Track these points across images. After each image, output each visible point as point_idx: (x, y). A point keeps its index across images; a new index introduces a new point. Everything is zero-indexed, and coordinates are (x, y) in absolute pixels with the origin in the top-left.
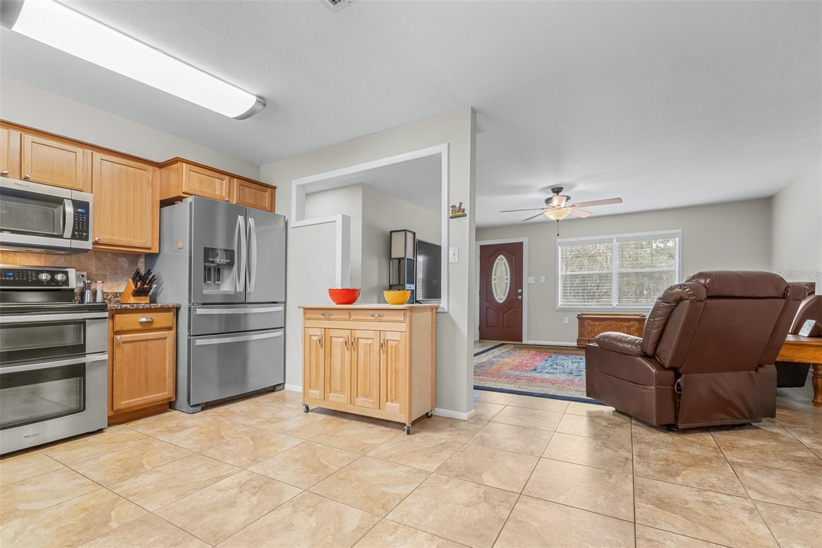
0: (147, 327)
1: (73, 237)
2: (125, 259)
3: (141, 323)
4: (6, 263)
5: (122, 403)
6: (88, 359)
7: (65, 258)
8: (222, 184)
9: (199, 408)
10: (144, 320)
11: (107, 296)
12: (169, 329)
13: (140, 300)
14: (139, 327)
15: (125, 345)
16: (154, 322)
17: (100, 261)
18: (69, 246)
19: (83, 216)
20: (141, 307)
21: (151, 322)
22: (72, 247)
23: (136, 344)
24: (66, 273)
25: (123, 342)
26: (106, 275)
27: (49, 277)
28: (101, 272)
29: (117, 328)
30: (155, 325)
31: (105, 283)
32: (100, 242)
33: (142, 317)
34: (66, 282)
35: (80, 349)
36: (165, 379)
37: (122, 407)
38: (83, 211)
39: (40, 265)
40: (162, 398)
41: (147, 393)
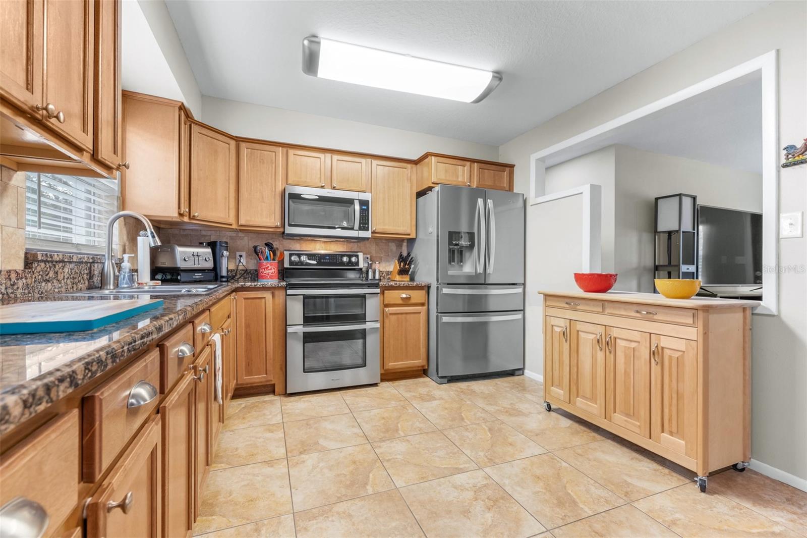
0: (406, 302)
1: (360, 229)
2: (394, 244)
3: (402, 299)
4: (326, 250)
5: (390, 364)
6: (368, 326)
7: (358, 245)
8: (464, 171)
9: (446, 380)
10: (404, 296)
11: (383, 274)
12: (422, 305)
13: (403, 278)
14: (400, 302)
15: (391, 316)
16: (412, 298)
17: (377, 245)
18: (357, 236)
19: (365, 212)
20: (402, 285)
21: (408, 299)
22: (359, 236)
23: (400, 316)
24: (357, 256)
25: (390, 314)
26: (382, 257)
27: (347, 260)
28: (379, 255)
29: (386, 302)
30: (413, 301)
31: (381, 264)
32: (377, 231)
33: (403, 293)
34: (357, 263)
36: (419, 348)
37: (390, 368)
38: (365, 208)
39: (343, 250)
40: (418, 365)
41: (407, 359)
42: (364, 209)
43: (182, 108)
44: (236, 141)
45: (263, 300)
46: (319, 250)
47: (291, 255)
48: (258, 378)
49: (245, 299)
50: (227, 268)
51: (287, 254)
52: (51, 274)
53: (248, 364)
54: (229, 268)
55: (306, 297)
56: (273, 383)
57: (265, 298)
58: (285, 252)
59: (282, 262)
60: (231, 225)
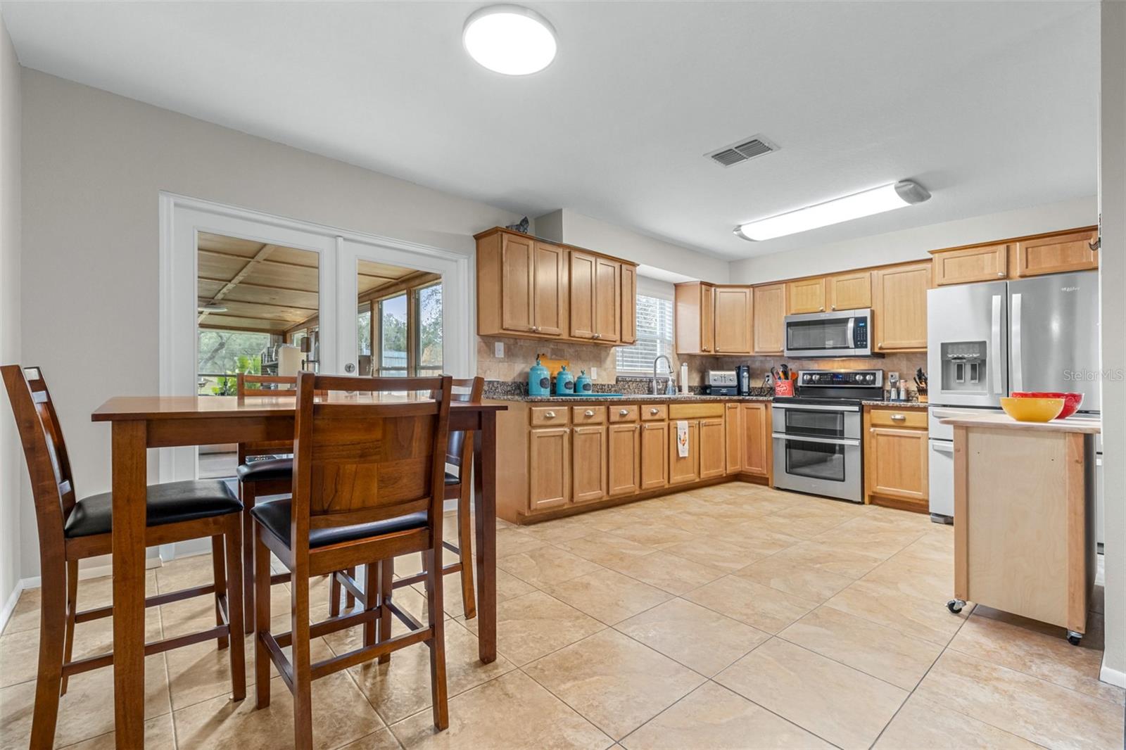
0: (900, 424)
1: (856, 346)
3: (895, 420)
4: (844, 368)
5: (878, 487)
6: (846, 442)
7: (882, 362)
8: (993, 259)
9: (942, 520)
10: (898, 417)
12: (924, 429)
14: (892, 423)
15: (879, 437)
16: (907, 420)
17: (909, 361)
18: (854, 354)
19: (862, 329)
21: (903, 420)
22: (859, 354)
23: (891, 438)
24: (874, 375)
25: (878, 435)
27: (861, 378)
29: (875, 422)
30: (907, 424)
32: (884, 346)
33: (898, 414)
34: (874, 381)
35: (841, 435)
36: (920, 479)
37: (878, 491)
38: (863, 324)
39: (867, 368)
40: (916, 496)
41: (902, 486)
42: (862, 326)
43: (702, 283)
44: (753, 287)
45: (759, 411)
46: (837, 369)
47: (804, 374)
48: (755, 470)
49: (747, 408)
50: (749, 386)
51: (801, 373)
52: (627, 386)
53: (749, 458)
54: (751, 386)
55: (787, 410)
56: (767, 476)
57: (759, 409)
58: (800, 372)
59: (795, 381)
60: (749, 353)
